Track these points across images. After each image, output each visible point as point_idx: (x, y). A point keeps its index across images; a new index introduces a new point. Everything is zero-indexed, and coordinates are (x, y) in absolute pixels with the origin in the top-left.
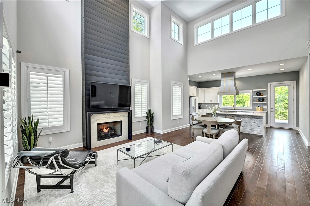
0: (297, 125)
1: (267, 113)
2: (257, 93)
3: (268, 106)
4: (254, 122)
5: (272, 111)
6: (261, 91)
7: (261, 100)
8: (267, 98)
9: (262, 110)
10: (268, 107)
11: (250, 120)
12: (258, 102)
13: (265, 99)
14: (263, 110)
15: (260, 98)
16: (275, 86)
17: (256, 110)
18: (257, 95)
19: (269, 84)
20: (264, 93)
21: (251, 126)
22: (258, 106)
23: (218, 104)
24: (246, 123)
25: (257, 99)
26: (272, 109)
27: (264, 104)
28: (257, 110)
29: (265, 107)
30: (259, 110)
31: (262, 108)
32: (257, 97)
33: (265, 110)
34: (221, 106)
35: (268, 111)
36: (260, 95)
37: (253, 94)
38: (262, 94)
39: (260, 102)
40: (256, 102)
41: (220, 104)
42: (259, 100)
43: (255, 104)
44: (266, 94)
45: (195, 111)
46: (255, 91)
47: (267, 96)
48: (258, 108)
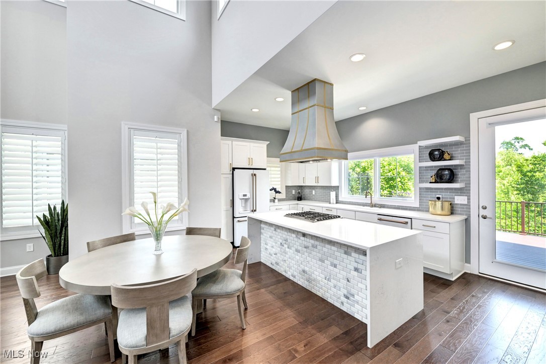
1: (467, 221)
2: (431, 154)
3: (469, 199)
4: (356, 270)
5: (485, 218)
6: (445, 145)
7: (447, 175)
8: (466, 167)
9: (446, 212)
10: (469, 202)
11: (345, 256)
12: (436, 182)
13: (460, 174)
14: (452, 212)
15: (442, 169)
16: (492, 125)
17: (428, 211)
18: (432, 157)
19: (474, 117)
20: (457, 152)
21: (348, 281)
22: (438, 198)
24: (335, 266)
25: (434, 172)
26: (484, 208)
27: (455, 189)
28: (431, 209)
29: (460, 200)
30: (439, 212)
31: (450, 203)
32: (432, 167)
33: (458, 209)
34: (345, 195)
35: (469, 216)
36: (440, 158)
37: (420, 157)
38: (449, 154)
39: (440, 183)
40: (430, 183)
41: (341, 187)
42: (437, 177)
43: (427, 189)
44: (463, 153)
45: (255, 209)
46: (427, 147)
47: (465, 162)
48: (435, 205)
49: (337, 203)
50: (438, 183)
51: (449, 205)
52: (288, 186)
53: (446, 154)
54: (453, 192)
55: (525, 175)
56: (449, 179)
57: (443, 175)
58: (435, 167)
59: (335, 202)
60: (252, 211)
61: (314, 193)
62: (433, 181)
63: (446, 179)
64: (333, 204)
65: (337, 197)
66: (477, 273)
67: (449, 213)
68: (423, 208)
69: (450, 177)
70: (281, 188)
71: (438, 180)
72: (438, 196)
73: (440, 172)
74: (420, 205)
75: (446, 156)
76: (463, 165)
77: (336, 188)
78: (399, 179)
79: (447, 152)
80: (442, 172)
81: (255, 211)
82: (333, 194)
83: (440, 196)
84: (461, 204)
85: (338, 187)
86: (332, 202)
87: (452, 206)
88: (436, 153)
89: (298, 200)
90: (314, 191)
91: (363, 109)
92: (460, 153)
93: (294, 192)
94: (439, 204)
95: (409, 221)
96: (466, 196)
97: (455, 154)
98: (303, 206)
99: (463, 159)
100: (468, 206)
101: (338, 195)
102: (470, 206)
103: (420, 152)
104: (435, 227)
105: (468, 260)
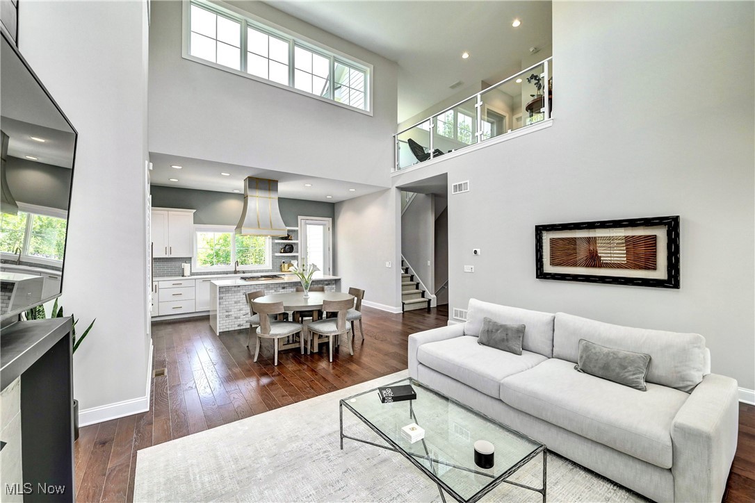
3: (298, 262)
7: (289, 248)
8: (298, 244)
12: (283, 252)
15: (287, 245)
19: (299, 218)
23: (188, 260)
25: (282, 247)
28: (282, 270)
39: (286, 253)
42: (285, 249)
43: (277, 257)
44: (295, 236)
54: (290, 258)
56: (290, 251)
72: (283, 261)
74: (272, 268)
85: (191, 258)
96: (296, 260)
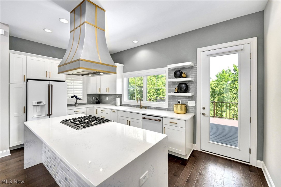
0: (261, 155)
1: (195, 117)
2: (175, 74)
3: (196, 103)
5: (204, 115)
6: (183, 68)
7: (184, 87)
9: (183, 111)
10: (196, 105)
12: (178, 92)
13: (191, 87)
14: (187, 111)
15: (181, 84)
16: (209, 56)
17: (173, 111)
18: (176, 76)
19: (199, 50)
20: (189, 73)
22: (179, 102)
25: (177, 85)
26: (204, 108)
27: (189, 96)
28: (175, 110)
29: (191, 103)
30: (179, 112)
31: (185, 105)
32: (175, 82)
33: (190, 110)
34: (125, 100)
35: (196, 114)
36: (180, 76)
37: (169, 76)
38: (185, 74)
39: (180, 92)
40: (175, 92)
41: (124, 95)
42: (178, 89)
43: (173, 96)
44: (193, 74)
45: (50, 113)
46: (173, 69)
47: (194, 79)
48: (177, 107)
49: (120, 105)
50: (179, 92)
51: (185, 107)
52: (89, 94)
53: (184, 74)
54: (187, 99)
55: (212, 89)
56: (185, 90)
57: (182, 87)
58: (178, 82)
59: (119, 105)
60: (48, 115)
61: (107, 99)
62: (176, 91)
63: (183, 90)
64: (118, 106)
65: (121, 101)
66: (200, 150)
67: (185, 112)
68: (170, 109)
69: (186, 89)
70: (83, 95)
71: (179, 91)
72: (179, 101)
73: (180, 85)
74: (169, 107)
75: (183, 75)
76: (193, 81)
77: (120, 96)
78: (161, 90)
79: (184, 72)
80: (181, 86)
81: (51, 115)
82: (118, 100)
83: (180, 101)
84: (191, 106)
85: (122, 94)
86: (117, 105)
87: (187, 107)
88: (178, 73)
89: (96, 104)
90: (107, 98)
91: (136, 43)
92: (191, 74)
93: (94, 98)
94: (179, 106)
95: (161, 119)
96: (194, 101)
97: (189, 74)
98: (97, 108)
99: (193, 77)
100: (195, 107)
101: (122, 100)
102: (196, 107)
103: (169, 72)
104: (177, 123)
105: (195, 142)
